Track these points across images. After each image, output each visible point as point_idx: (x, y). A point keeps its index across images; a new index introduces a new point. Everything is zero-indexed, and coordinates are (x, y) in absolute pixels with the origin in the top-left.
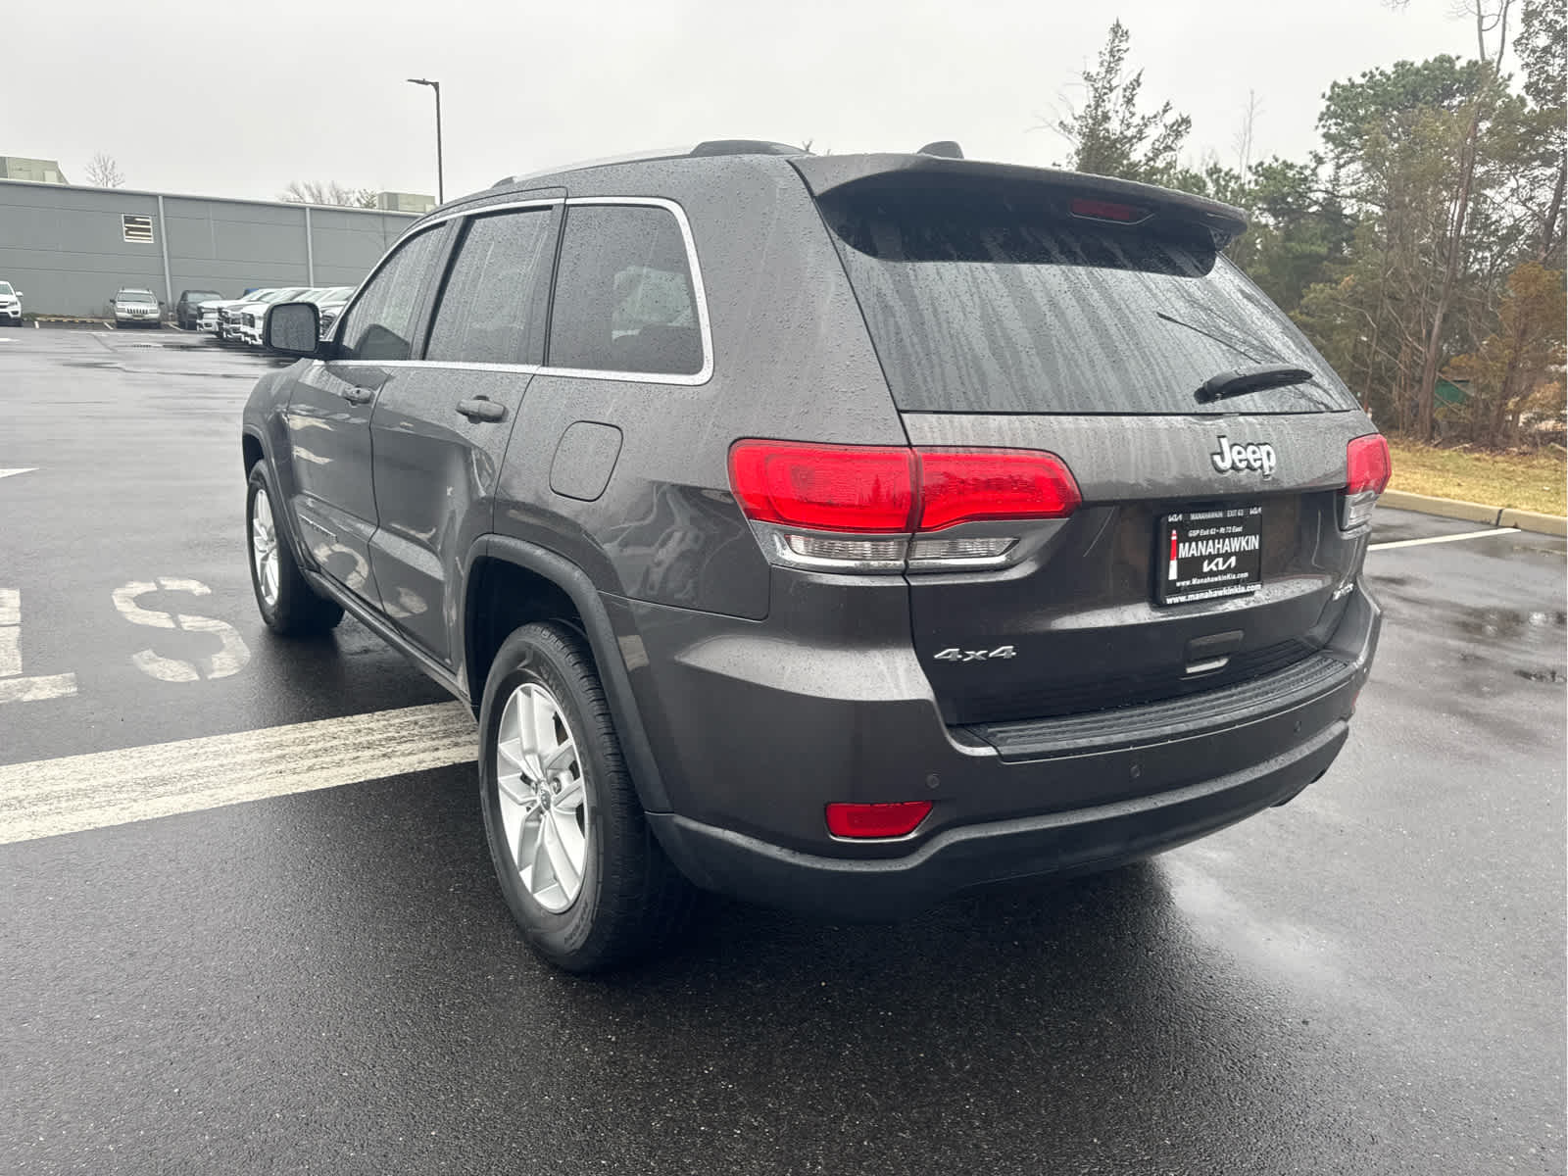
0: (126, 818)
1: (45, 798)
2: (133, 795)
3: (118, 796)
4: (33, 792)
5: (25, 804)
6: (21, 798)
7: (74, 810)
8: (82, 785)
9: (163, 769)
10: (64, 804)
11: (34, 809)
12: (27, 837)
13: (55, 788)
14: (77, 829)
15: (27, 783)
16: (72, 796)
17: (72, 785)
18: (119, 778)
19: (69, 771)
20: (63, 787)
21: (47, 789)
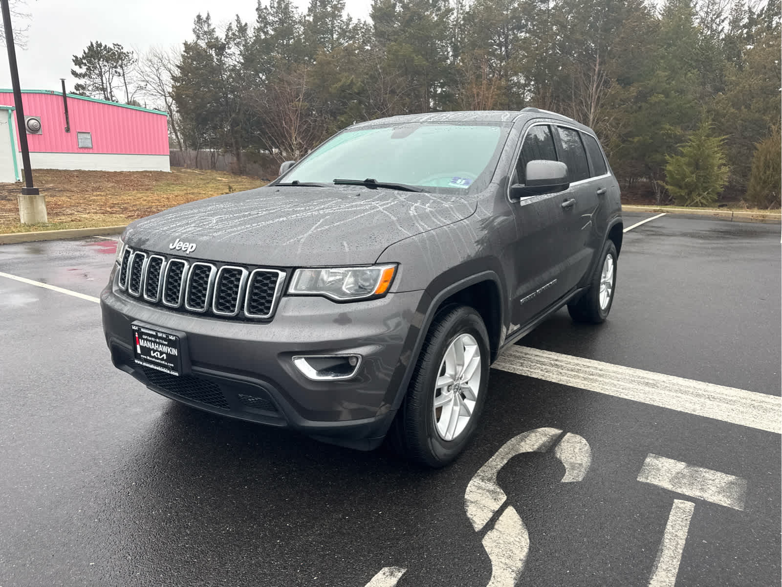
0: (671, 378)
1: (698, 395)
2: (663, 384)
3: (668, 386)
4: (702, 400)
5: (707, 396)
6: (708, 399)
7: (688, 387)
8: (680, 395)
9: (642, 388)
10: (691, 390)
11: (704, 393)
12: (711, 385)
13: (692, 398)
14: (691, 380)
15: (703, 405)
16: (686, 393)
17: (683, 396)
18: (663, 392)
19: (682, 403)
20: (688, 397)
21: (696, 399)
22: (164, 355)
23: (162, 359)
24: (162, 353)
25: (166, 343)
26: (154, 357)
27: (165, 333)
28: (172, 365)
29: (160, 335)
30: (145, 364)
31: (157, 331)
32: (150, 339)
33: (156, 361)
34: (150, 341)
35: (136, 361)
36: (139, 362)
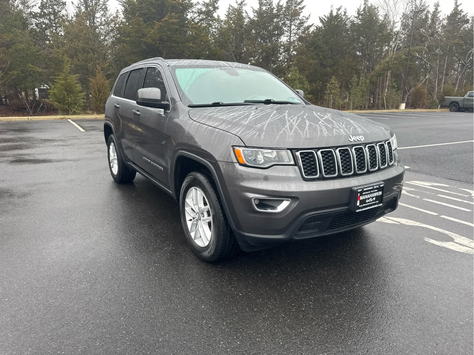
22: (374, 199)
23: (373, 201)
24: (372, 198)
26: (369, 202)
27: (377, 185)
28: (378, 201)
29: (375, 187)
30: (363, 209)
32: (368, 193)
34: (368, 194)
35: (357, 211)
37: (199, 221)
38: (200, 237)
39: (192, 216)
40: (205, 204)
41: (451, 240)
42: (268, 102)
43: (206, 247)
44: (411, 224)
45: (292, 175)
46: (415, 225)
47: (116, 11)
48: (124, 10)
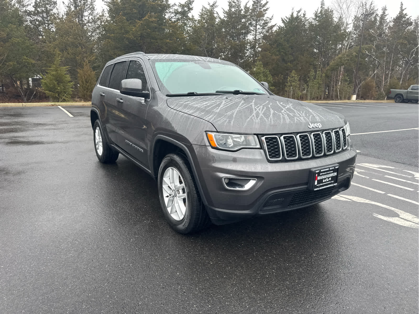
22: (330, 179)
23: (329, 181)
25: (332, 172)
31: (329, 168)
33: (326, 183)
36: (317, 189)
37: (175, 197)
38: (176, 211)
39: (169, 193)
40: (181, 182)
41: (397, 216)
42: (237, 93)
43: (181, 220)
44: (362, 201)
45: (258, 157)
46: (365, 202)
47: (102, 11)
48: (109, 10)
